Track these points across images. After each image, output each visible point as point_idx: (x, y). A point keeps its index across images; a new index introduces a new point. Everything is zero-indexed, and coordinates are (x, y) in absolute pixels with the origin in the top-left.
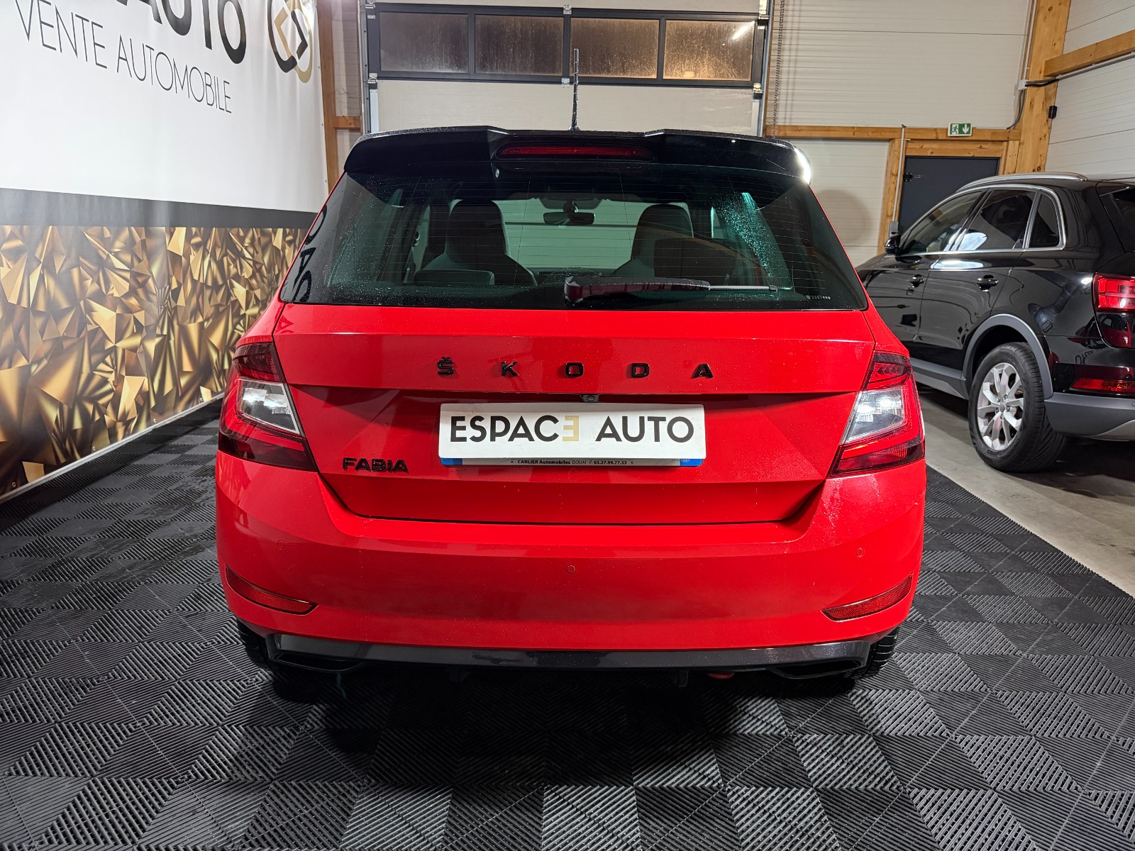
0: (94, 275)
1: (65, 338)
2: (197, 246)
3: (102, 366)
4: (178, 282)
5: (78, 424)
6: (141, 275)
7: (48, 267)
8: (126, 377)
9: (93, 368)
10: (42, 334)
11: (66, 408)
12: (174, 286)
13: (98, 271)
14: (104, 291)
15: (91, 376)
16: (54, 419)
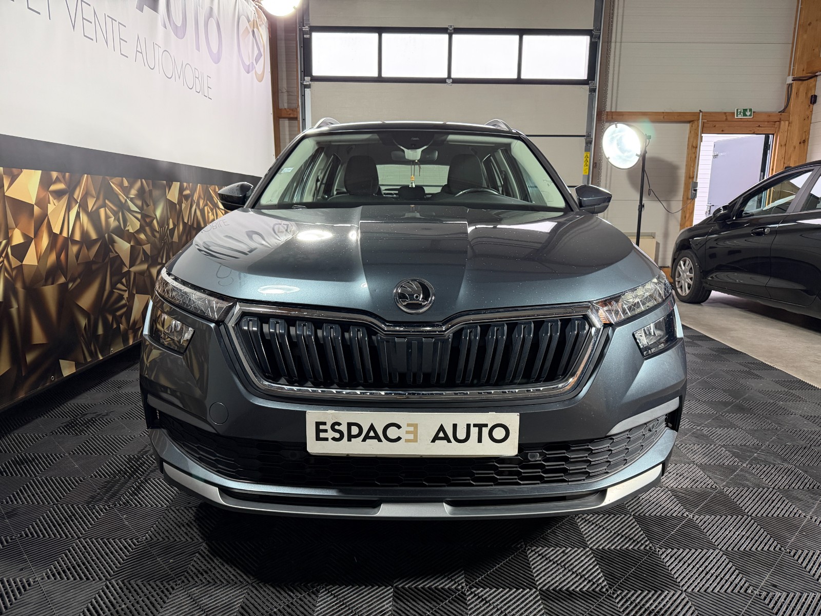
0: (115, 214)
1: (93, 262)
2: (186, 197)
3: (119, 286)
4: (174, 223)
5: (100, 331)
6: (148, 216)
7: (83, 206)
8: (136, 296)
9: (113, 286)
10: (77, 258)
11: (92, 317)
12: (171, 226)
13: (119, 212)
14: (123, 228)
15: (111, 293)
16: (84, 325)
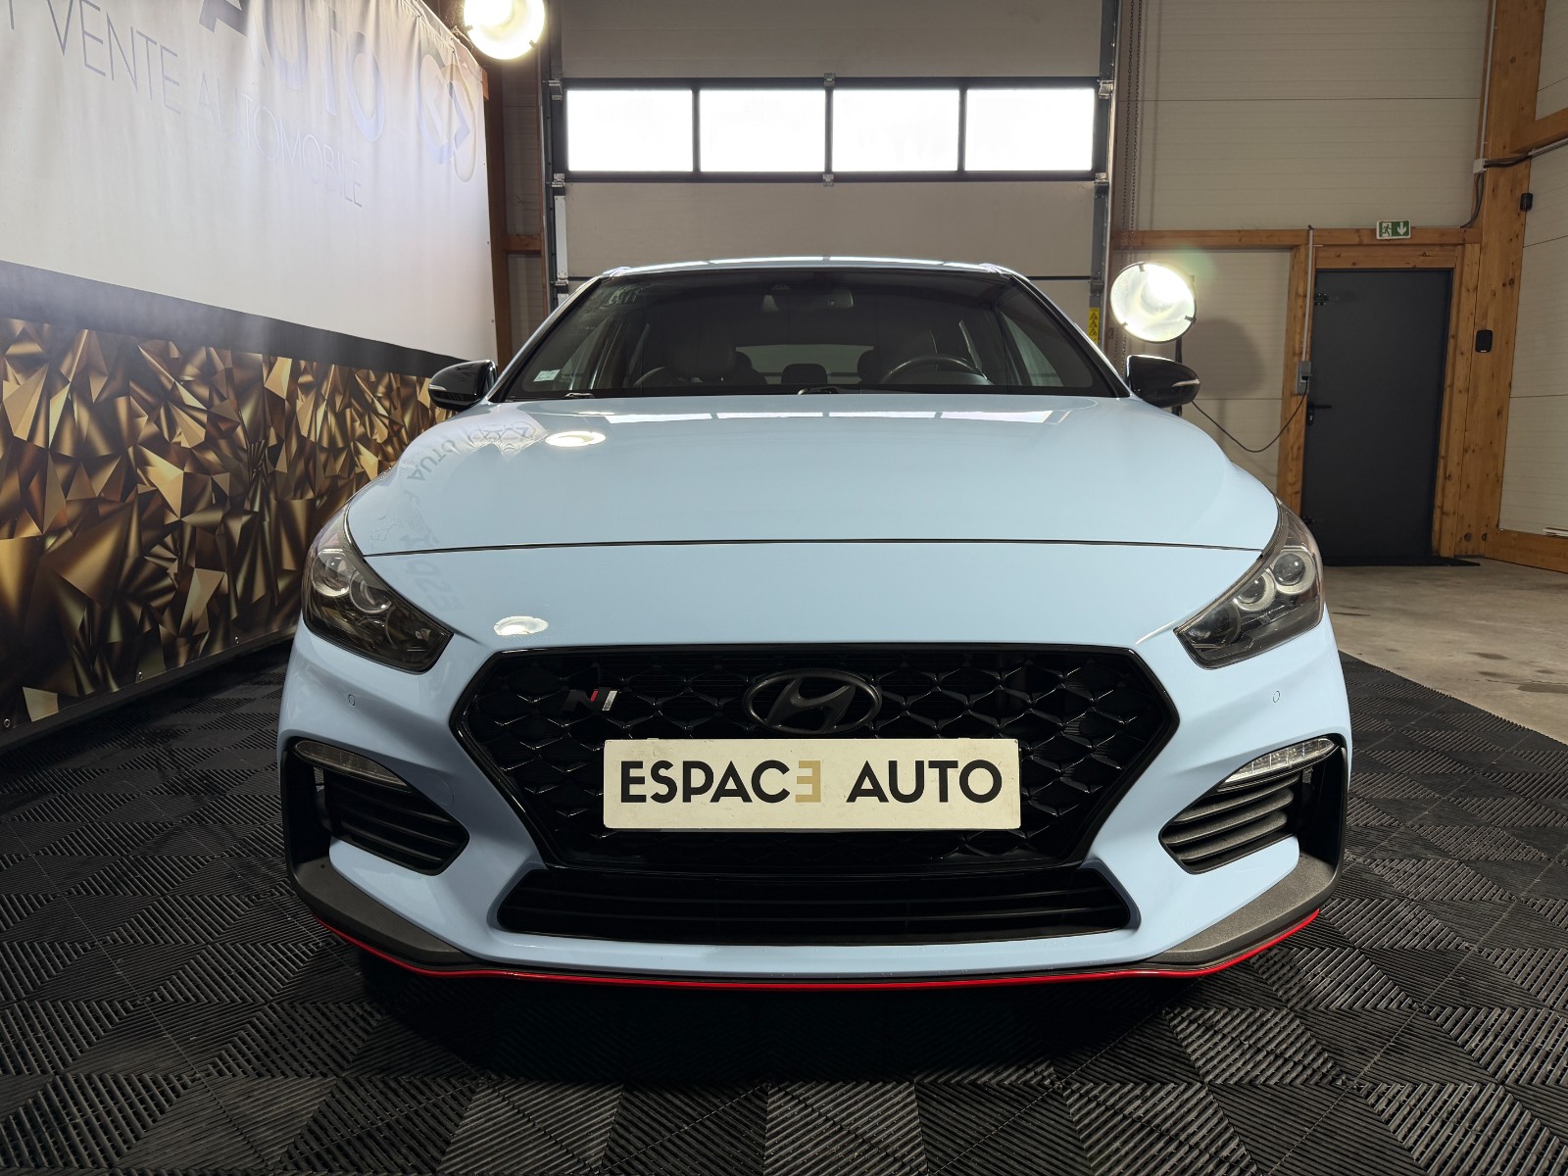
0: (152, 411)
1: (100, 500)
2: (306, 388)
3: (158, 549)
4: (278, 436)
5: (115, 635)
6: (224, 419)
7: (80, 390)
8: (195, 570)
9: (144, 549)
10: (66, 491)
11: (98, 607)
12: (273, 441)
13: (158, 407)
14: (166, 436)
15: (140, 563)
16: (79, 624)
